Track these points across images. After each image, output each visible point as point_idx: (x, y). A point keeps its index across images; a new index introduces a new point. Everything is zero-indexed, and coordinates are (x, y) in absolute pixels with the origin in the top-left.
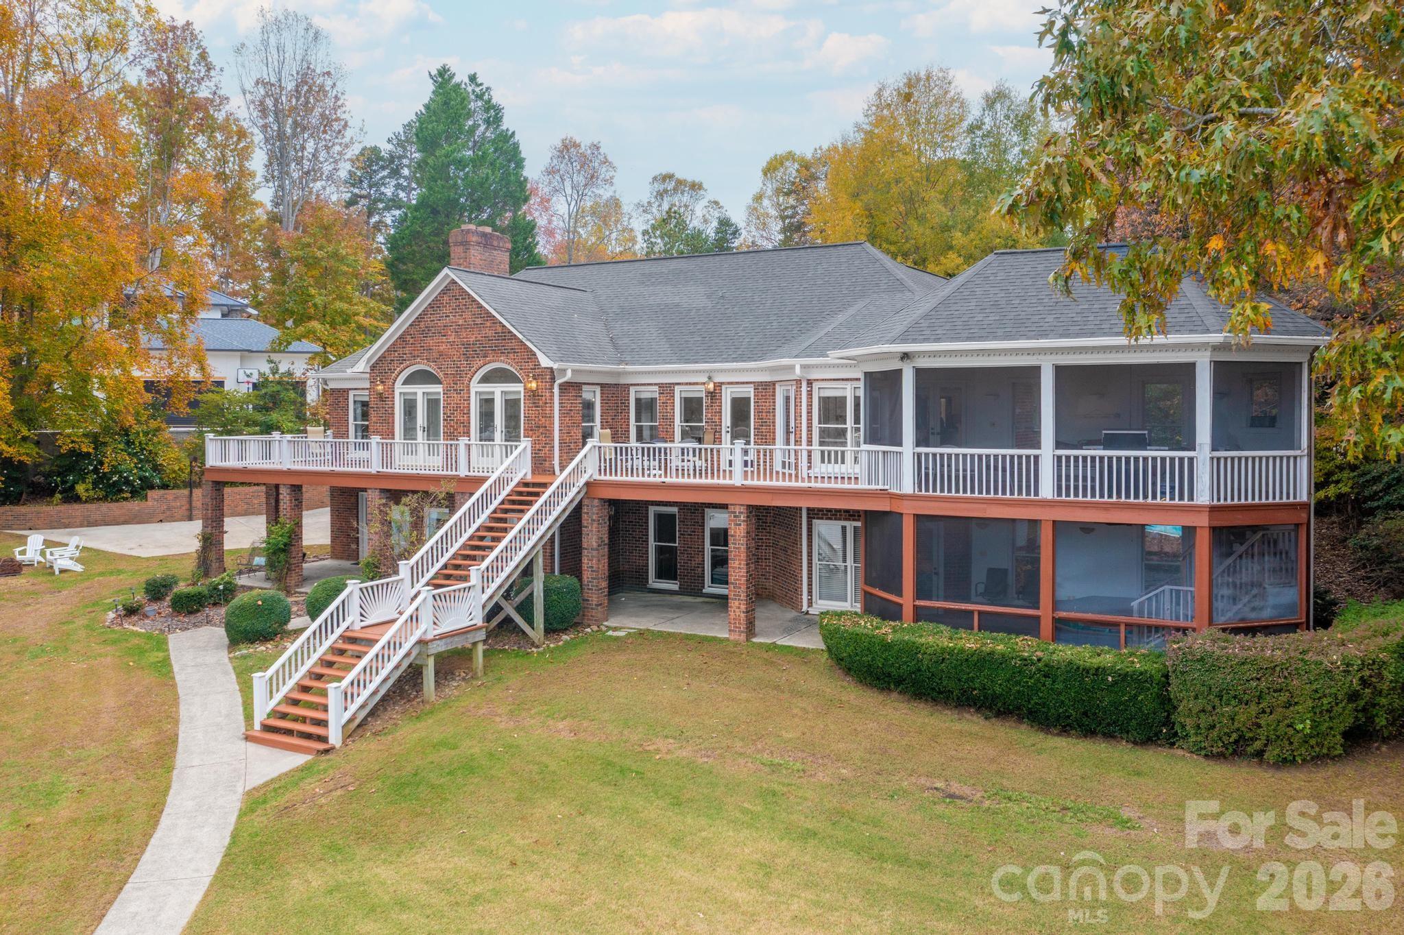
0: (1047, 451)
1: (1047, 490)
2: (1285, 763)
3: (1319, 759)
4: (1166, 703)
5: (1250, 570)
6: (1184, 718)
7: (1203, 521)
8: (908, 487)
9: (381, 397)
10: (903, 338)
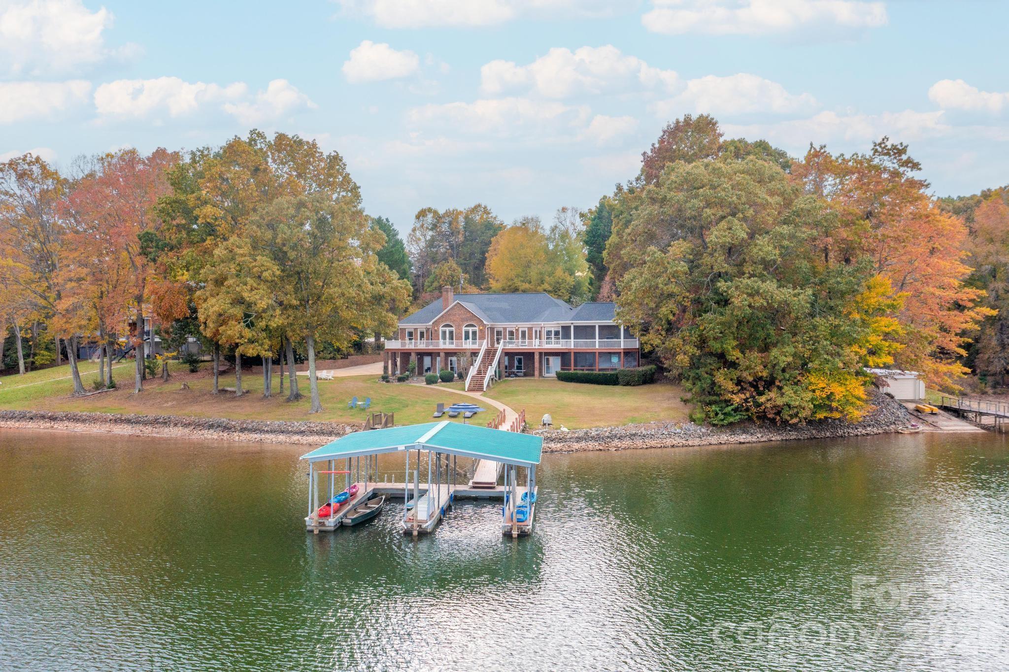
0: (597, 340)
1: (597, 347)
2: (634, 385)
3: (639, 385)
4: (617, 378)
5: (630, 359)
6: (620, 380)
7: (622, 351)
8: (572, 347)
9: (436, 331)
10: (572, 320)
